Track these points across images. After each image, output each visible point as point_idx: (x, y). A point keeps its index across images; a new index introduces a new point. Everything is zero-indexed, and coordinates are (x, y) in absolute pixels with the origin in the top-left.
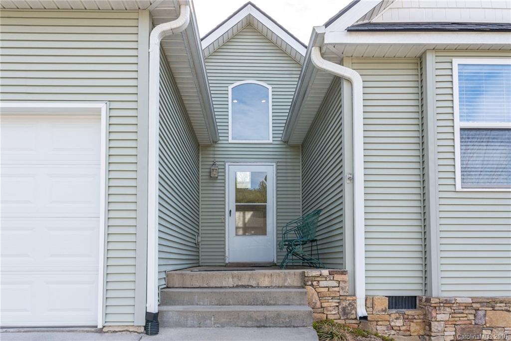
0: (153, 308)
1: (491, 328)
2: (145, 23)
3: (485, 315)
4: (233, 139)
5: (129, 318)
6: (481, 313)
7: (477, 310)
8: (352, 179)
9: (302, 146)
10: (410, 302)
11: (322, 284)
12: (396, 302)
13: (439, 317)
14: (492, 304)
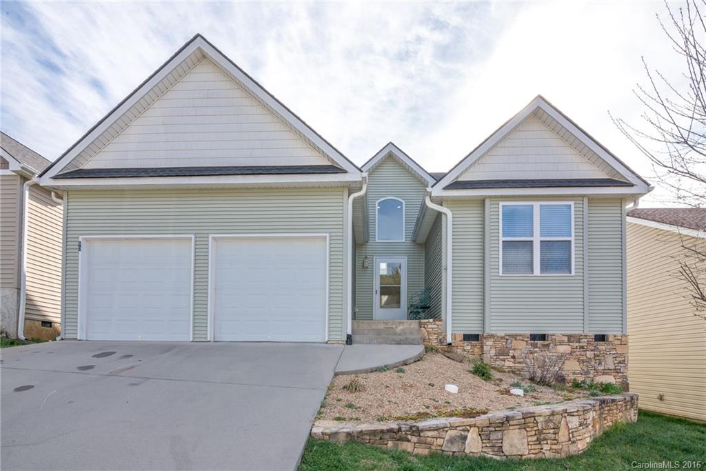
0: (349, 332)
1: (514, 350)
2: (346, 193)
3: (511, 343)
4: (379, 239)
5: (340, 337)
6: (509, 341)
7: (507, 340)
8: (446, 269)
9: (425, 243)
10: (476, 337)
11: (429, 326)
12: (468, 337)
13: (488, 343)
14: (515, 337)
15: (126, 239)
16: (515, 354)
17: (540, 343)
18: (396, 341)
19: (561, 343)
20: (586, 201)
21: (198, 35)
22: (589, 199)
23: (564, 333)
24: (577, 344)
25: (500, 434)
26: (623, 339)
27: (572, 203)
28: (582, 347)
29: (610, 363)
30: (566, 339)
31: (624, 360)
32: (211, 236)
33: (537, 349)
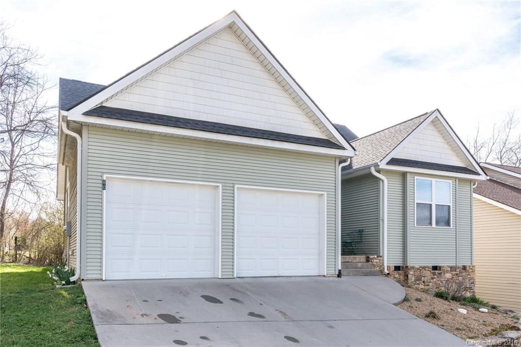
0: (340, 269)
1: (424, 277)
2: (337, 162)
3: (423, 272)
5: (334, 272)
7: (421, 270)
8: (383, 220)
10: (400, 268)
11: (375, 261)
12: (396, 268)
13: (411, 273)
14: (424, 268)
16: (425, 280)
17: (436, 272)
18: (364, 273)
19: (447, 272)
20: (457, 180)
21: (234, 12)
22: (459, 179)
23: (448, 265)
24: (455, 273)
26: (473, 269)
27: (451, 181)
28: (457, 274)
29: (467, 283)
30: (449, 269)
31: (473, 282)
33: (435, 276)
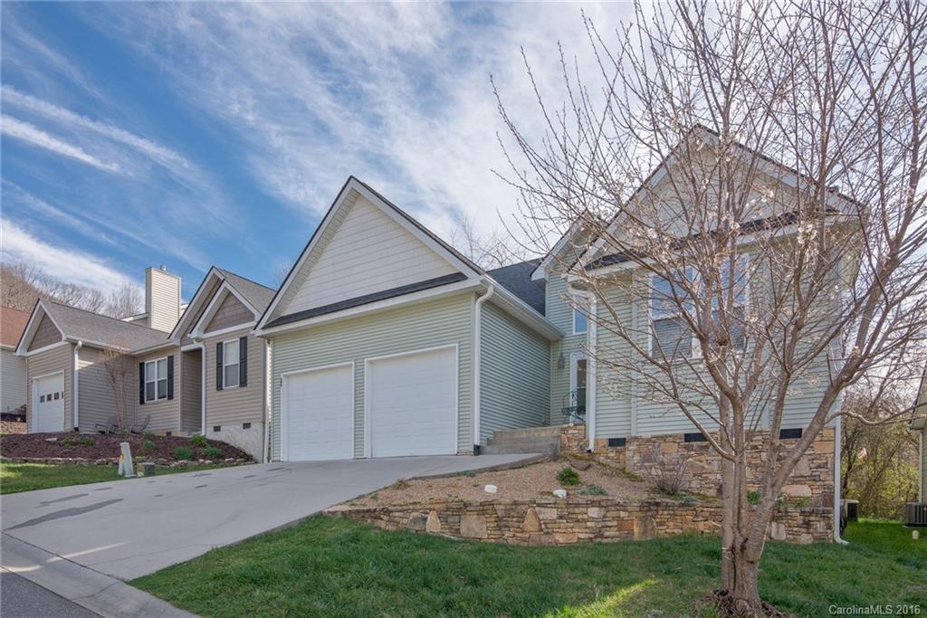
0: (477, 443)
1: (663, 454)
3: (659, 446)
6: (657, 444)
7: (654, 442)
10: (622, 442)
12: (613, 442)
13: (630, 448)
14: (664, 438)
15: (311, 372)
16: (665, 460)
17: (696, 444)
21: (351, 177)
25: (457, 518)
26: (825, 434)
27: (746, 256)
28: (755, 447)
29: (804, 468)
31: (827, 463)
32: (366, 360)
33: (692, 453)
